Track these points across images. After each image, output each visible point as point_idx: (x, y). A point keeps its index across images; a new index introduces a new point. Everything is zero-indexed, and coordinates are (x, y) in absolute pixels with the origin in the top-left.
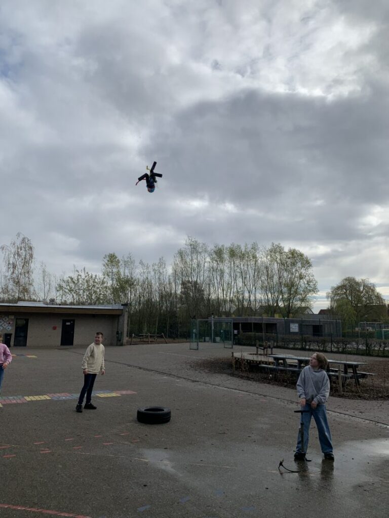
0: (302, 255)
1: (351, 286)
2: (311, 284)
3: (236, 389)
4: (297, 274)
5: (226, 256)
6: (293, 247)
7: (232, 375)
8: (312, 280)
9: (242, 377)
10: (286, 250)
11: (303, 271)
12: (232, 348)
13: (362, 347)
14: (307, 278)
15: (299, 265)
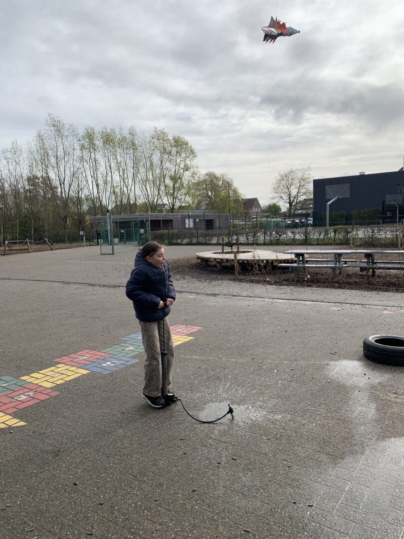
1: (212, 181)
4: (182, 166)
6: (177, 135)
8: (196, 173)
10: (171, 137)
11: (188, 162)
14: (192, 169)
15: (183, 155)
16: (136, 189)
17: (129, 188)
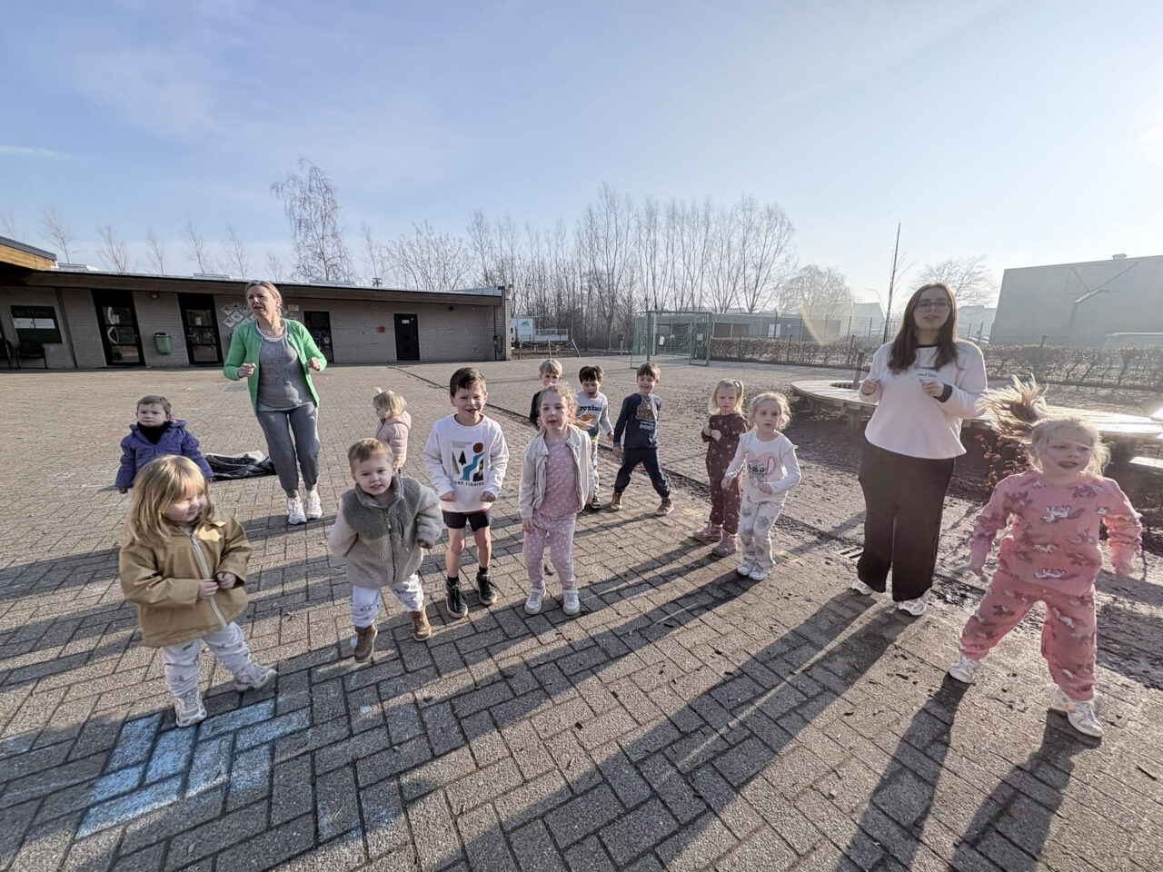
0: (783, 215)
1: (811, 278)
10: (762, 205)
12: (708, 365)
16: (704, 283)
17: (694, 281)
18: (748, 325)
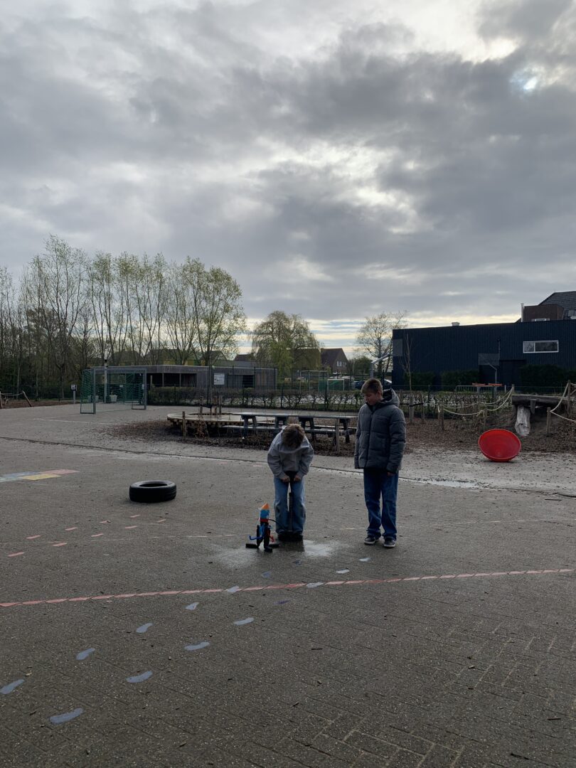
0: (229, 278)
1: (279, 324)
2: (239, 319)
3: (207, 457)
4: (221, 306)
5: (115, 272)
6: (216, 266)
7: (185, 442)
8: (241, 315)
9: (200, 443)
10: (207, 269)
11: (229, 301)
12: (145, 409)
13: (320, 401)
14: (234, 311)
15: (224, 292)
18: (194, 375)
